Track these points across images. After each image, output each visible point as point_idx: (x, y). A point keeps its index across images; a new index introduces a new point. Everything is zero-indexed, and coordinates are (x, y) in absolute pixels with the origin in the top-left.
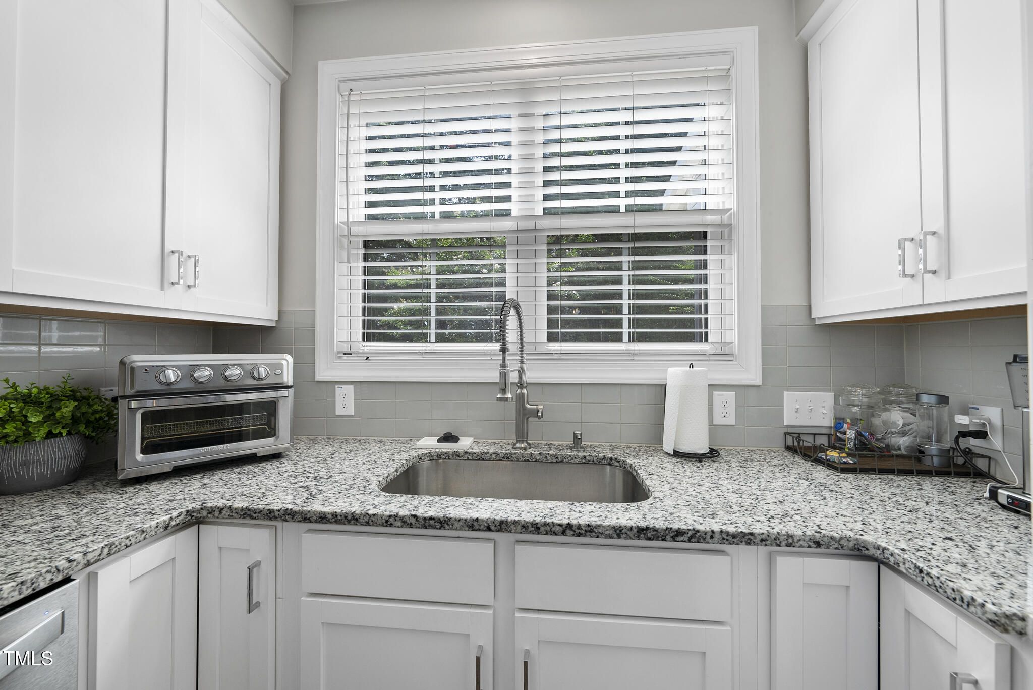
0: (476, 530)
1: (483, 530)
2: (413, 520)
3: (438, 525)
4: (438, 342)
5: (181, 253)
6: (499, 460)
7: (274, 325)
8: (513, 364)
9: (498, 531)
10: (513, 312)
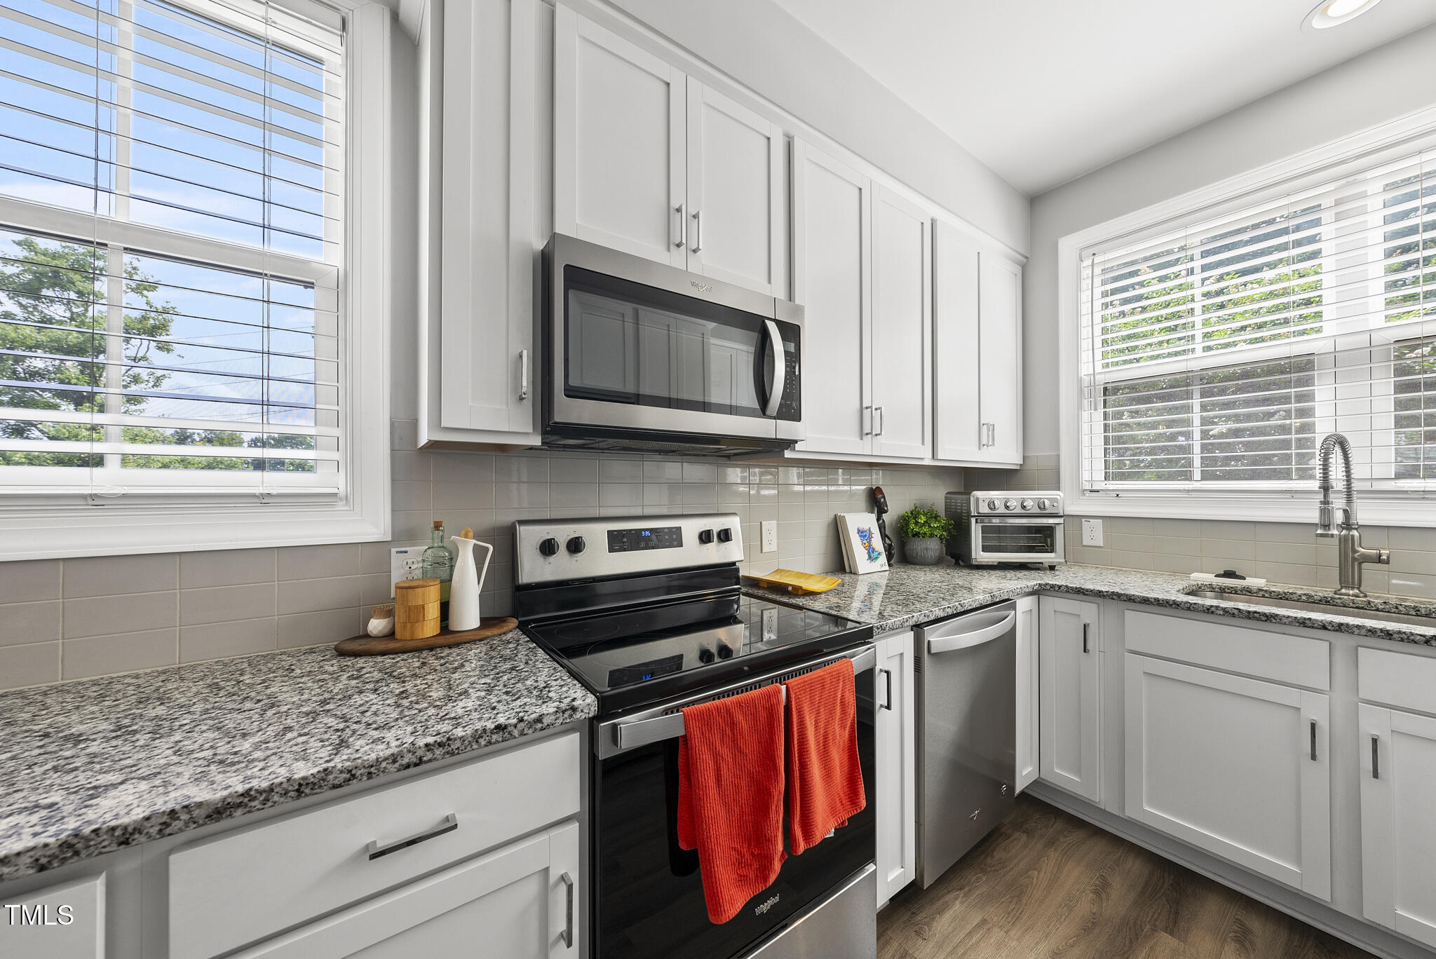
0: (1309, 627)
1: (1317, 628)
2: (1236, 612)
3: (1264, 619)
4: (1205, 480)
5: (987, 424)
6: (1314, 603)
7: (1018, 468)
8: (1338, 503)
9: (1337, 631)
10: (1338, 449)
